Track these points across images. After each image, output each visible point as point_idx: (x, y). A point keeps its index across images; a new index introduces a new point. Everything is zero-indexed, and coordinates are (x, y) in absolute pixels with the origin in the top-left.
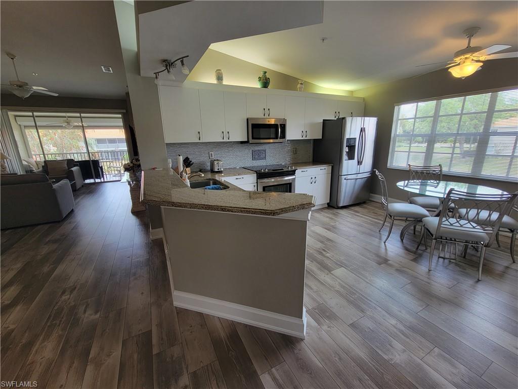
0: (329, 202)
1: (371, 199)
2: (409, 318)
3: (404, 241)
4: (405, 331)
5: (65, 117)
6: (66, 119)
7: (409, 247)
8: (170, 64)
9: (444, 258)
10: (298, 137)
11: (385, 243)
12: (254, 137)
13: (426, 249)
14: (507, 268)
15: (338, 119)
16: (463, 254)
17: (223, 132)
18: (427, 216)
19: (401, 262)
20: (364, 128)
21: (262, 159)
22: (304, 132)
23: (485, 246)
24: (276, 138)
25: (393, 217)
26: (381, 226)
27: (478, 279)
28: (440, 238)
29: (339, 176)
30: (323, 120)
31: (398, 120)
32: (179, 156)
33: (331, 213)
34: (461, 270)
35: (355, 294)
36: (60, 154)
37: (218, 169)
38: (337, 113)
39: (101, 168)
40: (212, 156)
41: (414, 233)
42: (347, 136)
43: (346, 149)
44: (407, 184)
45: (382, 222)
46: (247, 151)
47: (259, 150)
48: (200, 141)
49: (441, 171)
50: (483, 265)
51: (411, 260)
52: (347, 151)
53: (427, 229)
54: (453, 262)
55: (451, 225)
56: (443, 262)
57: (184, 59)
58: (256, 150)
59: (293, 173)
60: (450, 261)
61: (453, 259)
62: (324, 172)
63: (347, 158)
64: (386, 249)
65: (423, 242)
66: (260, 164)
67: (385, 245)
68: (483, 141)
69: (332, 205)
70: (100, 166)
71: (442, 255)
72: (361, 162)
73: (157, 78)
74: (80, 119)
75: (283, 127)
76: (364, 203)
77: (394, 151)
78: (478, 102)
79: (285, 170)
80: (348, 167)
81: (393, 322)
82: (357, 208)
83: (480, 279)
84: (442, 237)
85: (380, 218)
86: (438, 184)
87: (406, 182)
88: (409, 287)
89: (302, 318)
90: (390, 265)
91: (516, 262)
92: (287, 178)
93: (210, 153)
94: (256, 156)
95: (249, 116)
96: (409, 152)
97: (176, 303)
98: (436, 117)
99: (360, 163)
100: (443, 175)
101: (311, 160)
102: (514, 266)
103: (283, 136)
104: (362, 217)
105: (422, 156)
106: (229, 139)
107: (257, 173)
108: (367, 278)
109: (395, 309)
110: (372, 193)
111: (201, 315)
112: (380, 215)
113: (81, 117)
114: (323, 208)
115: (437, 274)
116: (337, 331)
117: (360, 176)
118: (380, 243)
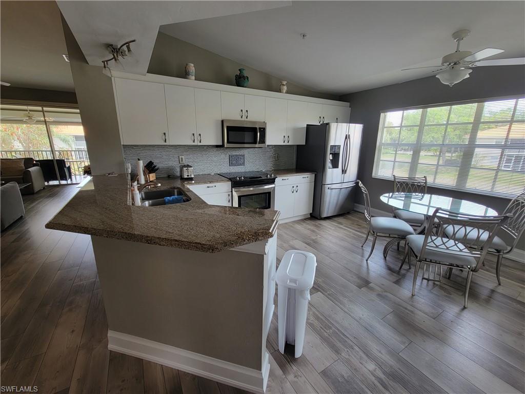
0: (311, 212)
1: (355, 209)
2: (390, 361)
3: (387, 258)
4: (384, 380)
5: (27, 111)
6: (27, 112)
7: (392, 266)
8: (118, 50)
9: (428, 280)
10: (280, 142)
11: (367, 260)
12: (230, 140)
13: (410, 268)
14: (493, 291)
15: (323, 124)
16: (448, 274)
17: (193, 134)
18: (411, 234)
19: (383, 285)
20: (349, 135)
21: (241, 165)
22: (286, 137)
23: (472, 270)
24: (255, 143)
25: (377, 233)
26: (364, 240)
27: (464, 306)
28: (424, 260)
29: (322, 185)
30: (307, 125)
31: (384, 127)
32: (139, 160)
33: (313, 225)
34: (446, 294)
35: (330, 328)
36: (26, 151)
37: (188, 176)
38: (322, 118)
39: (69, 168)
40: (182, 161)
41: (398, 249)
42: (332, 142)
43: (330, 157)
44: (392, 196)
45: (365, 236)
46: (223, 156)
47: (236, 155)
48: (166, 144)
49: (426, 183)
50: (470, 288)
51: (394, 282)
52: (331, 159)
53: (411, 249)
54: (437, 285)
55: (437, 247)
56: (427, 285)
57: (131, 44)
58: (233, 155)
59: (272, 181)
60: (434, 283)
61: (437, 281)
62: (307, 180)
63: (331, 166)
64: (368, 268)
65: (407, 260)
66: (238, 170)
67: (367, 263)
68: (468, 153)
69: (315, 215)
70: (67, 166)
71: (426, 276)
72: (346, 171)
73: (105, 67)
74: (42, 113)
75: (263, 131)
76: (348, 213)
77: (379, 160)
78: (464, 112)
79: (264, 178)
80: (333, 176)
81: (371, 366)
82: (341, 219)
83: (466, 306)
84: (426, 259)
85: (363, 231)
86: (423, 197)
87: (391, 194)
88: (390, 317)
89: (261, 370)
90: (372, 289)
91: (502, 284)
92: (266, 187)
93: (180, 157)
94: (233, 161)
95: (224, 118)
96: (395, 161)
97: (111, 346)
98: (422, 125)
99: (344, 171)
100: (428, 187)
101: (294, 167)
102: (500, 290)
103: (263, 140)
104: (345, 230)
105: (407, 167)
106: (200, 142)
107: (231, 181)
108: (345, 306)
109: (374, 347)
110: (356, 203)
111: (140, 361)
112: (364, 227)
113: (43, 111)
114: (305, 219)
115: (421, 299)
116: (305, 382)
117: (345, 186)
118: (362, 261)
